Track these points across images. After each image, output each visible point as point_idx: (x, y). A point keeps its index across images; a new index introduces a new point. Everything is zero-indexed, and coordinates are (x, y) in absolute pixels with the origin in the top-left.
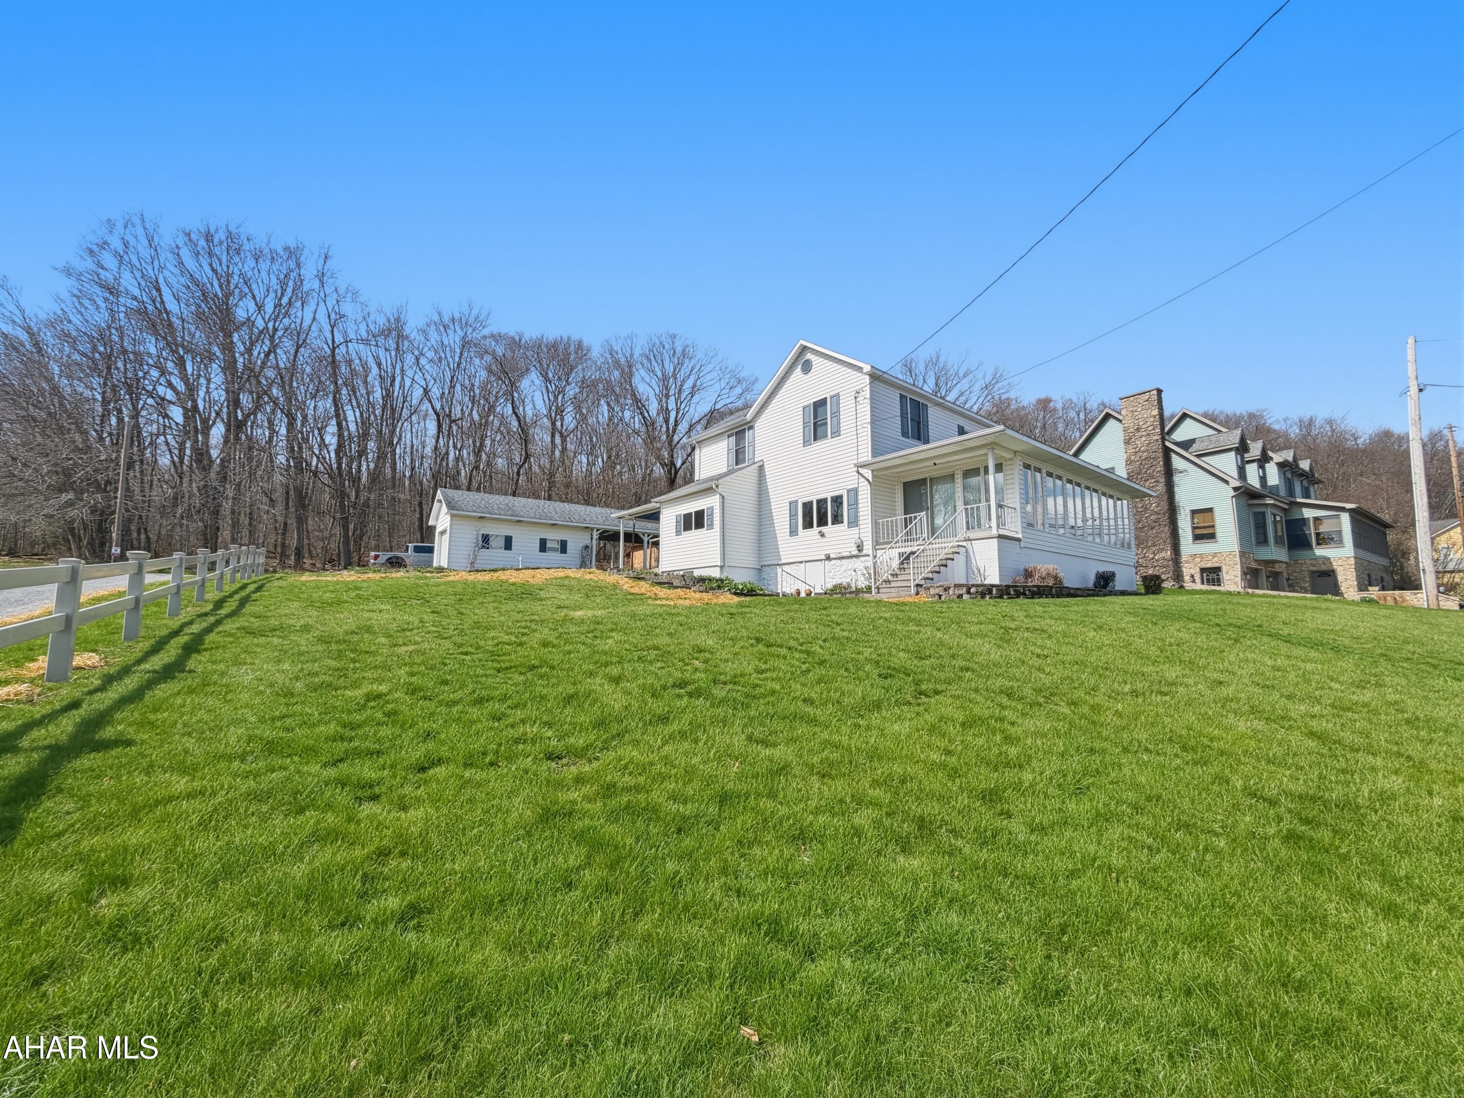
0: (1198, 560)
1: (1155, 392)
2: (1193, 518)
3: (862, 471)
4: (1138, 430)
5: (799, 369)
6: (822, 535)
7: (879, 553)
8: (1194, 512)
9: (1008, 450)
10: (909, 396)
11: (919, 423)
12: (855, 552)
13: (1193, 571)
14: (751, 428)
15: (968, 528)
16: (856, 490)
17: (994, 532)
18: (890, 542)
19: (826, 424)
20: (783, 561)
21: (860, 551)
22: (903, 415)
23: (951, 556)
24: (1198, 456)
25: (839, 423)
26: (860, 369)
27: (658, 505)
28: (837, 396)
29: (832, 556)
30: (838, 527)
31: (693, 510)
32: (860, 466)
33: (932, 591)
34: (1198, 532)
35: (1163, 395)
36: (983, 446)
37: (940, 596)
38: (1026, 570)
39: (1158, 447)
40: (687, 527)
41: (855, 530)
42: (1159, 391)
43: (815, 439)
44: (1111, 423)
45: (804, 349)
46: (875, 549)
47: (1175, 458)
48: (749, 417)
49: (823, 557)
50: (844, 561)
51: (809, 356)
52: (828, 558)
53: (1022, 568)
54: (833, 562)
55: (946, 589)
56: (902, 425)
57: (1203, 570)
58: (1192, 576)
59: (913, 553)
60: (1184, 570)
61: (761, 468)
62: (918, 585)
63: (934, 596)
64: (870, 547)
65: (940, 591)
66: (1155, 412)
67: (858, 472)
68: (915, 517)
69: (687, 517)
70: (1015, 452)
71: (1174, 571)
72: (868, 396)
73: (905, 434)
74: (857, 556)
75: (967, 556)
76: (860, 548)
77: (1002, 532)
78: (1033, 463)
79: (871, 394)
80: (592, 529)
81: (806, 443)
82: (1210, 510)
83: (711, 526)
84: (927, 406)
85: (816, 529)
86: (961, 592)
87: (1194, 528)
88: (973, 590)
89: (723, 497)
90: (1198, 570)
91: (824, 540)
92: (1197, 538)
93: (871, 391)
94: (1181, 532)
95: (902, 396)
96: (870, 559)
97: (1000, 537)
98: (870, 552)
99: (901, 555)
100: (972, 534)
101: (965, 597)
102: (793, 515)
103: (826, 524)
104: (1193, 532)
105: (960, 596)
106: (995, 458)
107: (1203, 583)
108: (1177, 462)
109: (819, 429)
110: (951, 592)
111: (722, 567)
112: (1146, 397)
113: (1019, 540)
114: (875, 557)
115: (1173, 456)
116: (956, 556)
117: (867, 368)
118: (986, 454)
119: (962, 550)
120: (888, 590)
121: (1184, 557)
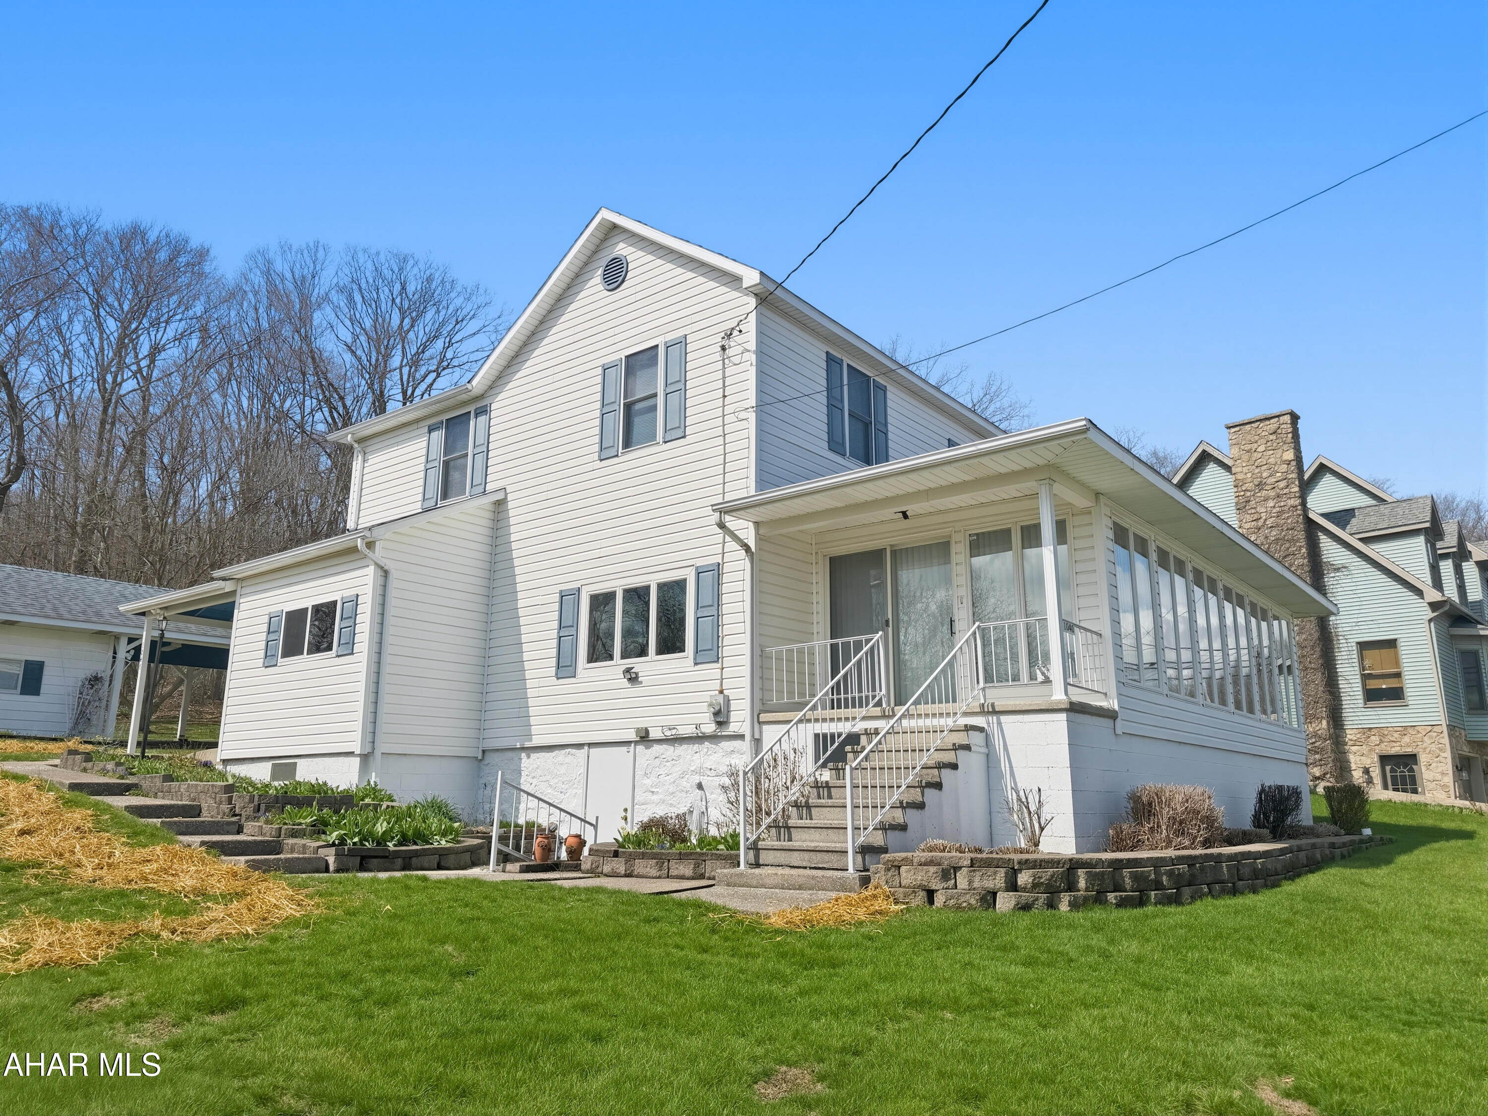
0: (1375, 739)
1: (1287, 418)
2: (1361, 658)
3: (731, 522)
4: (1260, 486)
5: (596, 282)
6: (633, 678)
7: (771, 734)
8: (1363, 646)
9: (1083, 486)
10: (847, 361)
11: (867, 425)
12: (710, 728)
13: (1367, 762)
14: (483, 411)
15: (988, 679)
16: (718, 569)
17: (1058, 695)
18: (800, 706)
19: (654, 408)
20: (536, 741)
21: (720, 724)
22: (833, 406)
23: (949, 757)
24: (1365, 540)
25: (683, 409)
26: (734, 280)
27: (228, 587)
28: (683, 342)
29: (654, 734)
30: (671, 661)
31: (308, 603)
32: (725, 510)
33: (908, 876)
34: (1373, 684)
35: (1301, 424)
36: (1025, 473)
37: (930, 894)
38: (1135, 798)
39: (1294, 519)
40: (292, 648)
41: (711, 671)
42: (1295, 418)
43: (627, 444)
44: (1211, 471)
45: (612, 231)
46: (758, 722)
47: (1325, 543)
48: (478, 383)
49: (632, 736)
50: (683, 750)
51: (622, 249)
52: (644, 738)
53: (1126, 789)
54: (657, 748)
55: (949, 873)
56: (830, 424)
57: (1385, 759)
58: (1366, 771)
59: (853, 739)
60: (1352, 758)
61: (500, 505)
62: (865, 850)
63: (914, 889)
64: (746, 714)
65: (930, 876)
66: (1290, 455)
67: (721, 525)
68: (858, 646)
69: (295, 618)
70: (1097, 494)
71: (1335, 760)
72: (752, 346)
73: (835, 445)
74: (713, 738)
75: (990, 760)
76: (721, 717)
77: (1078, 696)
78: (1135, 527)
79: (759, 342)
80: (117, 637)
81: (605, 453)
82: (1391, 644)
83: (349, 648)
84: (884, 390)
85: (619, 664)
86: (990, 884)
87: (1365, 678)
88: (1024, 878)
89: (386, 573)
90: (1376, 759)
91: (636, 690)
92: (1372, 696)
93: (760, 333)
94: (1342, 684)
95: (830, 358)
96: (745, 745)
97: (1075, 709)
98: (746, 729)
99: (821, 741)
100: (1001, 696)
101: (1005, 902)
102: (566, 626)
103: (642, 652)
104: (1364, 685)
105: (989, 898)
106: (1058, 505)
107: (1386, 787)
108: (1330, 551)
109: (637, 421)
110: (962, 880)
111: (365, 758)
112: (1273, 425)
113: (1111, 715)
114: (757, 742)
115: (1323, 538)
116: (962, 757)
117: (751, 277)
118: (1035, 496)
119: (976, 739)
120: (782, 857)
121: (1350, 735)
